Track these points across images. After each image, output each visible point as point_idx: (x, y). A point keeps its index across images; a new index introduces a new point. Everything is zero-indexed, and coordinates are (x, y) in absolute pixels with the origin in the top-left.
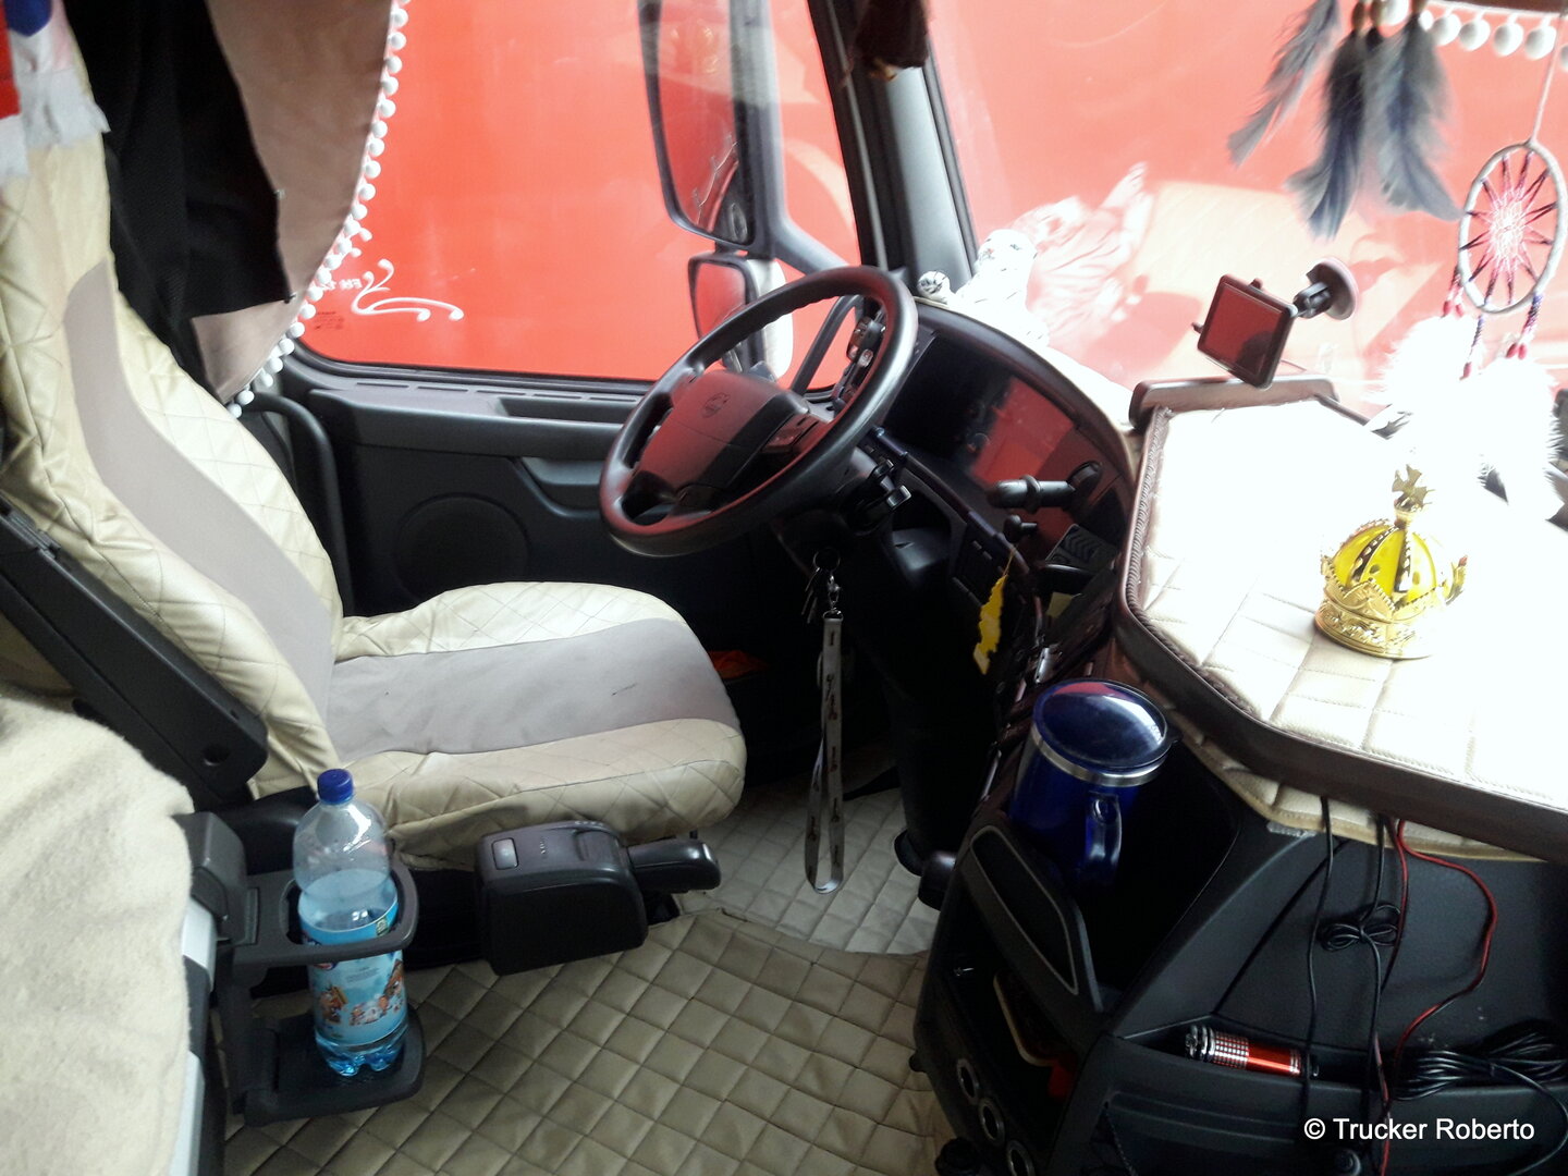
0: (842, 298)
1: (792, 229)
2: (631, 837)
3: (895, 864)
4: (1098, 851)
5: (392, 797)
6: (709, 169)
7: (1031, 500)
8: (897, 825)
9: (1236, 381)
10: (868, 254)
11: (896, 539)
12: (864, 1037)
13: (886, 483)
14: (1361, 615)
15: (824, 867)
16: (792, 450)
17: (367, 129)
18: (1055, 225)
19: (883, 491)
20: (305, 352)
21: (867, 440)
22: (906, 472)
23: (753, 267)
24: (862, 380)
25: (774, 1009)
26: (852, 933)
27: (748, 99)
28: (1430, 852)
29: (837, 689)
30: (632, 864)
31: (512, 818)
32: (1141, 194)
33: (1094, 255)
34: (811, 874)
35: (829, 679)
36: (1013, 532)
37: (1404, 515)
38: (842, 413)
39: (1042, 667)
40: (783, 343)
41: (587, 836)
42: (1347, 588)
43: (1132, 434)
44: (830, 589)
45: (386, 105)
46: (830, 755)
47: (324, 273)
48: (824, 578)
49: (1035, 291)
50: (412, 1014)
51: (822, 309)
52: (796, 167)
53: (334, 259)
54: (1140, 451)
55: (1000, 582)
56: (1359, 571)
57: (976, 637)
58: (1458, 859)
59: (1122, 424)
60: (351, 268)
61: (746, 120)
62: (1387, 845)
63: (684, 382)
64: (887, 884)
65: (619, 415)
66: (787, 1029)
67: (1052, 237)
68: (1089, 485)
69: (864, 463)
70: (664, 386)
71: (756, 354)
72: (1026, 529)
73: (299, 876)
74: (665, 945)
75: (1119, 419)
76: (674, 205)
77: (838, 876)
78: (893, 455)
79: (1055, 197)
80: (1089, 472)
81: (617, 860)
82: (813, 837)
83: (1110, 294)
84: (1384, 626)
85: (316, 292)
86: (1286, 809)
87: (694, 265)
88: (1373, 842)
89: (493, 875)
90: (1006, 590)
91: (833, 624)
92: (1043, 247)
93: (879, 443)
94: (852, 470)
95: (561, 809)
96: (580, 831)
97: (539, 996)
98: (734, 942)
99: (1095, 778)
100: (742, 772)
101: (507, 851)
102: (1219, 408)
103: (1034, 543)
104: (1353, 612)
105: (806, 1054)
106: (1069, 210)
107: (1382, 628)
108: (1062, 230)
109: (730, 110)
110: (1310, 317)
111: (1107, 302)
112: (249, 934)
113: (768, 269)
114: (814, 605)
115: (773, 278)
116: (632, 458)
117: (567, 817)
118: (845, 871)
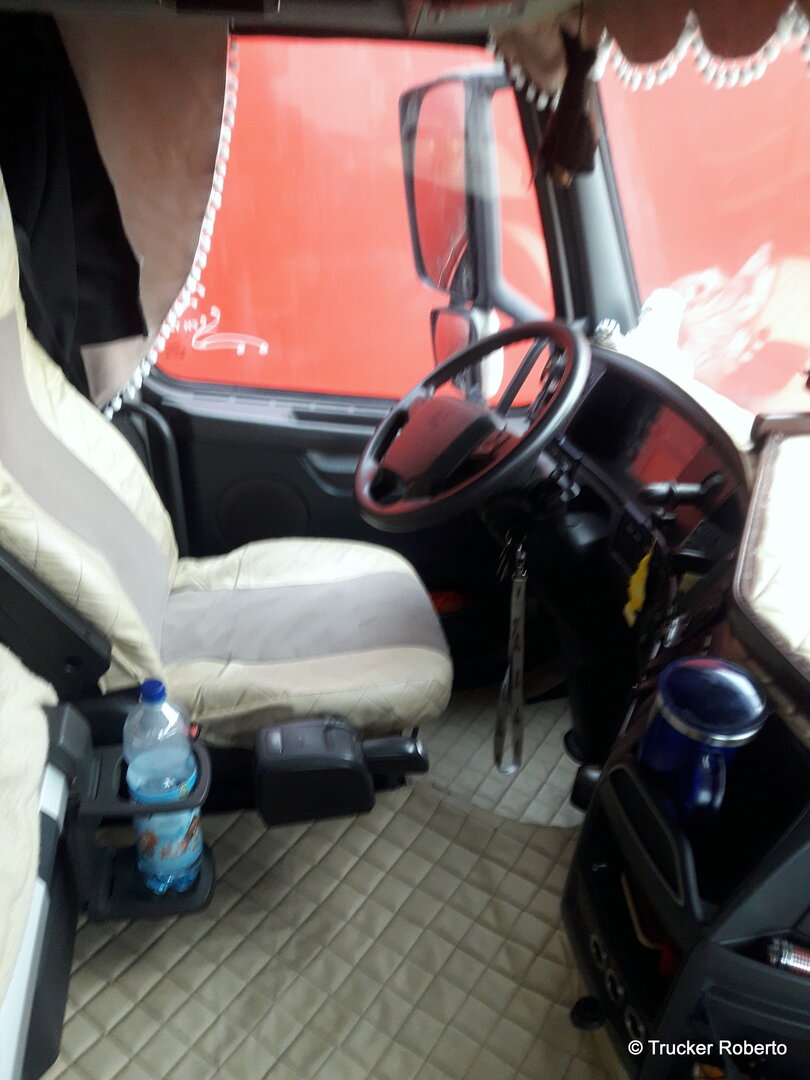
0: (538, 341)
1: (505, 287)
2: (367, 732)
3: (562, 755)
4: (704, 797)
5: (200, 696)
6: (448, 244)
7: (670, 499)
8: (566, 725)
10: (560, 310)
11: (570, 519)
12: (530, 887)
13: (563, 481)
15: (508, 754)
16: (491, 456)
17: (202, 215)
18: (700, 289)
19: (559, 489)
20: (158, 373)
21: (552, 446)
22: (580, 472)
23: (477, 316)
24: (550, 401)
25: (465, 860)
26: (528, 803)
27: (477, 194)
29: (521, 628)
30: (365, 753)
31: (282, 715)
32: (767, 266)
33: (729, 311)
34: (498, 759)
35: (516, 621)
36: (658, 523)
38: (535, 424)
39: (672, 633)
40: (496, 371)
41: (333, 732)
43: (751, 452)
44: (518, 557)
45: (215, 198)
46: (514, 676)
47: (172, 317)
48: (513, 548)
49: (684, 337)
50: (207, 850)
51: (523, 349)
52: (509, 242)
53: (179, 308)
55: (646, 558)
57: (626, 598)
59: (744, 445)
60: (190, 314)
61: (475, 209)
63: (419, 402)
64: (556, 770)
65: (373, 422)
66: (475, 876)
67: (697, 298)
68: (716, 489)
69: (547, 465)
70: (405, 403)
71: (476, 380)
72: (667, 521)
73: (127, 753)
74: (391, 808)
75: (742, 440)
76: (421, 268)
77: (517, 760)
78: (570, 458)
79: (702, 266)
80: (717, 479)
81: (353, 750)
82: (500, 734)
83: (741, 341)
85: (167, 330)
87: (434, 315)
89: (264, 757)
90: (650, 565)
91: (520, 581)
92: (691, 305)
93: (562, 450)
94: (537, 470)
95: (316, 710)
96: (329, 728)
97: (299, 840)
98: (440, 809)
99: (705, 738)
100: (449, 687)
101: (276, 739)
103: (673, 531)
105: (486, 897)
106: (711, 277)
108: (705, 294)
109: (464, 200)
111: (739, 348)
112: (91, 791)
113: (487, 320)
114: (505, 570)
115: (491, 324)
116: (379, 455)
117: (321, 715)
118: (524, 757)
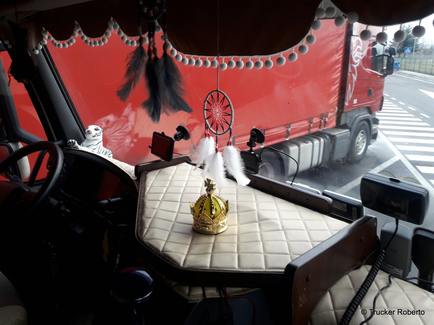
0: (42, 151)
1: (23, 132)
7: (109, 205)
9: (163, 160)
14: (205, 224)
18: (108, 122)
23: (11, 145)
28: (235, 295)
32: (132, 112)
33: (121, 129)
37: (209, 193)
42: (199, 216)
43: (137, 180)
49: (105, 141)
54: (139, 185)
55: (106, 232)
56: (201, 211)
57: (103, 251)
58: (243, 294)
59: (134, 178)
61: (5, 100)
62: (223, 296)
67: (108, 126)
84: (211, 225)
86: (192, 294)
88: (219, 297)
90: (108, 235)
92: (105, 129)
102: (160, 169)
104: (202, 223)
107: (210, 226)
110: (179, 140)
111: (128, 142)
113: (16, 144)
115: (18, 146)
